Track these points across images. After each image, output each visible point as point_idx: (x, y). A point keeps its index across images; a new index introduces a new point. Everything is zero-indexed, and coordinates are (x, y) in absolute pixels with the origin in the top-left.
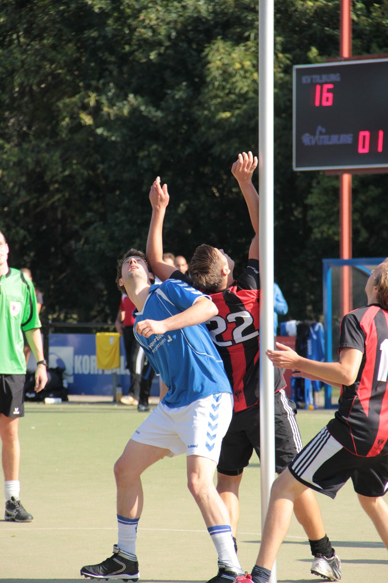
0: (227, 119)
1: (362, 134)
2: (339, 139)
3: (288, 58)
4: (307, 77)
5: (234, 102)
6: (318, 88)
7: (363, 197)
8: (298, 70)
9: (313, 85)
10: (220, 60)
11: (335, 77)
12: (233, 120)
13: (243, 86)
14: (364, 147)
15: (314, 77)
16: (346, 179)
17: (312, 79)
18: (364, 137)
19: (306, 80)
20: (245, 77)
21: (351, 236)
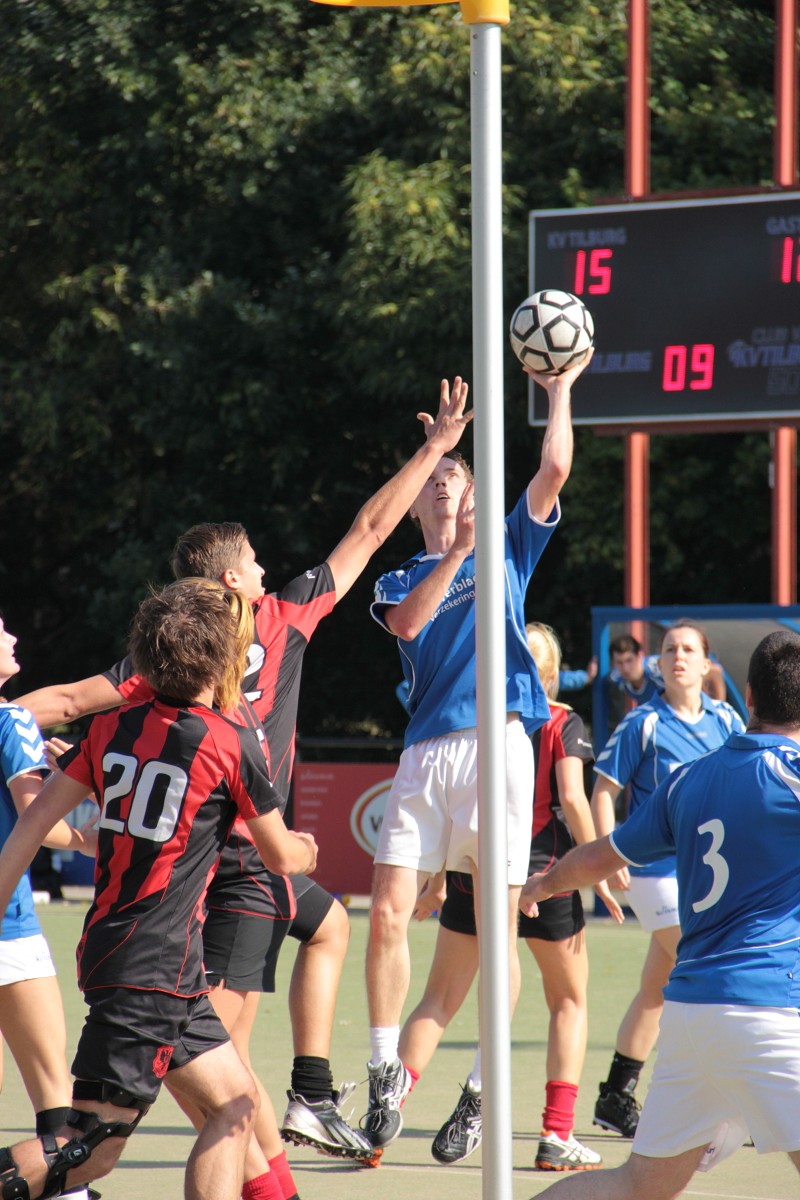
0: (390, 317)
1: (671, 351)
2: (623, 362)
3: (517, 195)
4: (557, 234)
5: (407, 281)
6: (581, 257)
7: (673, 481)
8: (539, 220)
9: (570, 251)
10: (378, 196)
11: (617, 236)
12: (403, 318)
13: (424, 250)
14: (674, 378)
15: (573, 234)
16: (638, 443)
17: (568, 240)
18: (675, 358)
19: (556, 240)
20: (429, 232)
21: (648, 559)
